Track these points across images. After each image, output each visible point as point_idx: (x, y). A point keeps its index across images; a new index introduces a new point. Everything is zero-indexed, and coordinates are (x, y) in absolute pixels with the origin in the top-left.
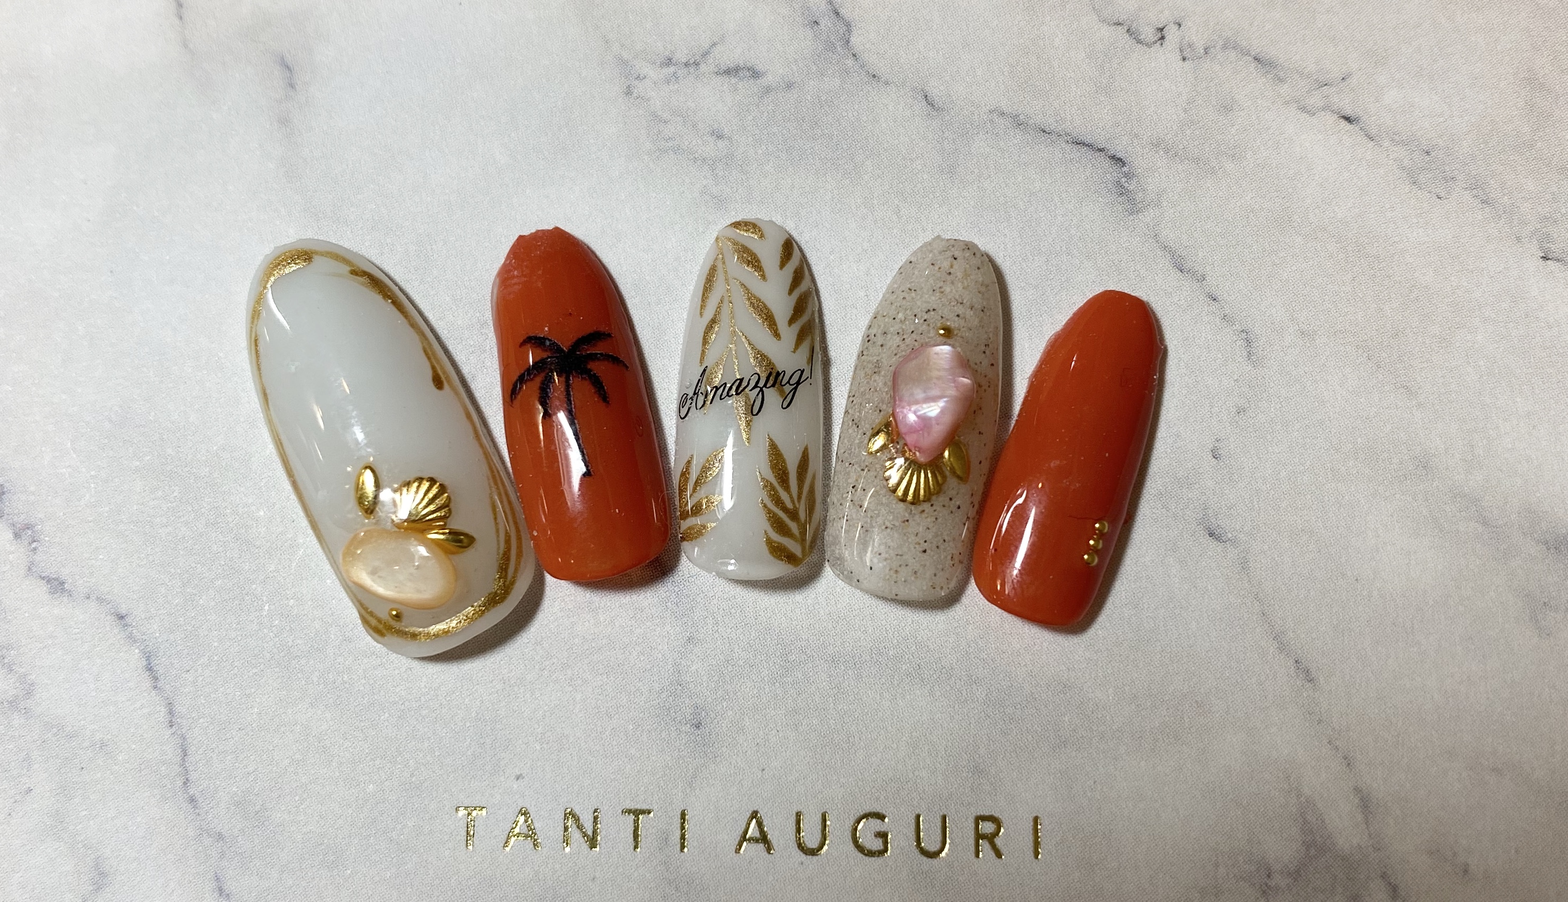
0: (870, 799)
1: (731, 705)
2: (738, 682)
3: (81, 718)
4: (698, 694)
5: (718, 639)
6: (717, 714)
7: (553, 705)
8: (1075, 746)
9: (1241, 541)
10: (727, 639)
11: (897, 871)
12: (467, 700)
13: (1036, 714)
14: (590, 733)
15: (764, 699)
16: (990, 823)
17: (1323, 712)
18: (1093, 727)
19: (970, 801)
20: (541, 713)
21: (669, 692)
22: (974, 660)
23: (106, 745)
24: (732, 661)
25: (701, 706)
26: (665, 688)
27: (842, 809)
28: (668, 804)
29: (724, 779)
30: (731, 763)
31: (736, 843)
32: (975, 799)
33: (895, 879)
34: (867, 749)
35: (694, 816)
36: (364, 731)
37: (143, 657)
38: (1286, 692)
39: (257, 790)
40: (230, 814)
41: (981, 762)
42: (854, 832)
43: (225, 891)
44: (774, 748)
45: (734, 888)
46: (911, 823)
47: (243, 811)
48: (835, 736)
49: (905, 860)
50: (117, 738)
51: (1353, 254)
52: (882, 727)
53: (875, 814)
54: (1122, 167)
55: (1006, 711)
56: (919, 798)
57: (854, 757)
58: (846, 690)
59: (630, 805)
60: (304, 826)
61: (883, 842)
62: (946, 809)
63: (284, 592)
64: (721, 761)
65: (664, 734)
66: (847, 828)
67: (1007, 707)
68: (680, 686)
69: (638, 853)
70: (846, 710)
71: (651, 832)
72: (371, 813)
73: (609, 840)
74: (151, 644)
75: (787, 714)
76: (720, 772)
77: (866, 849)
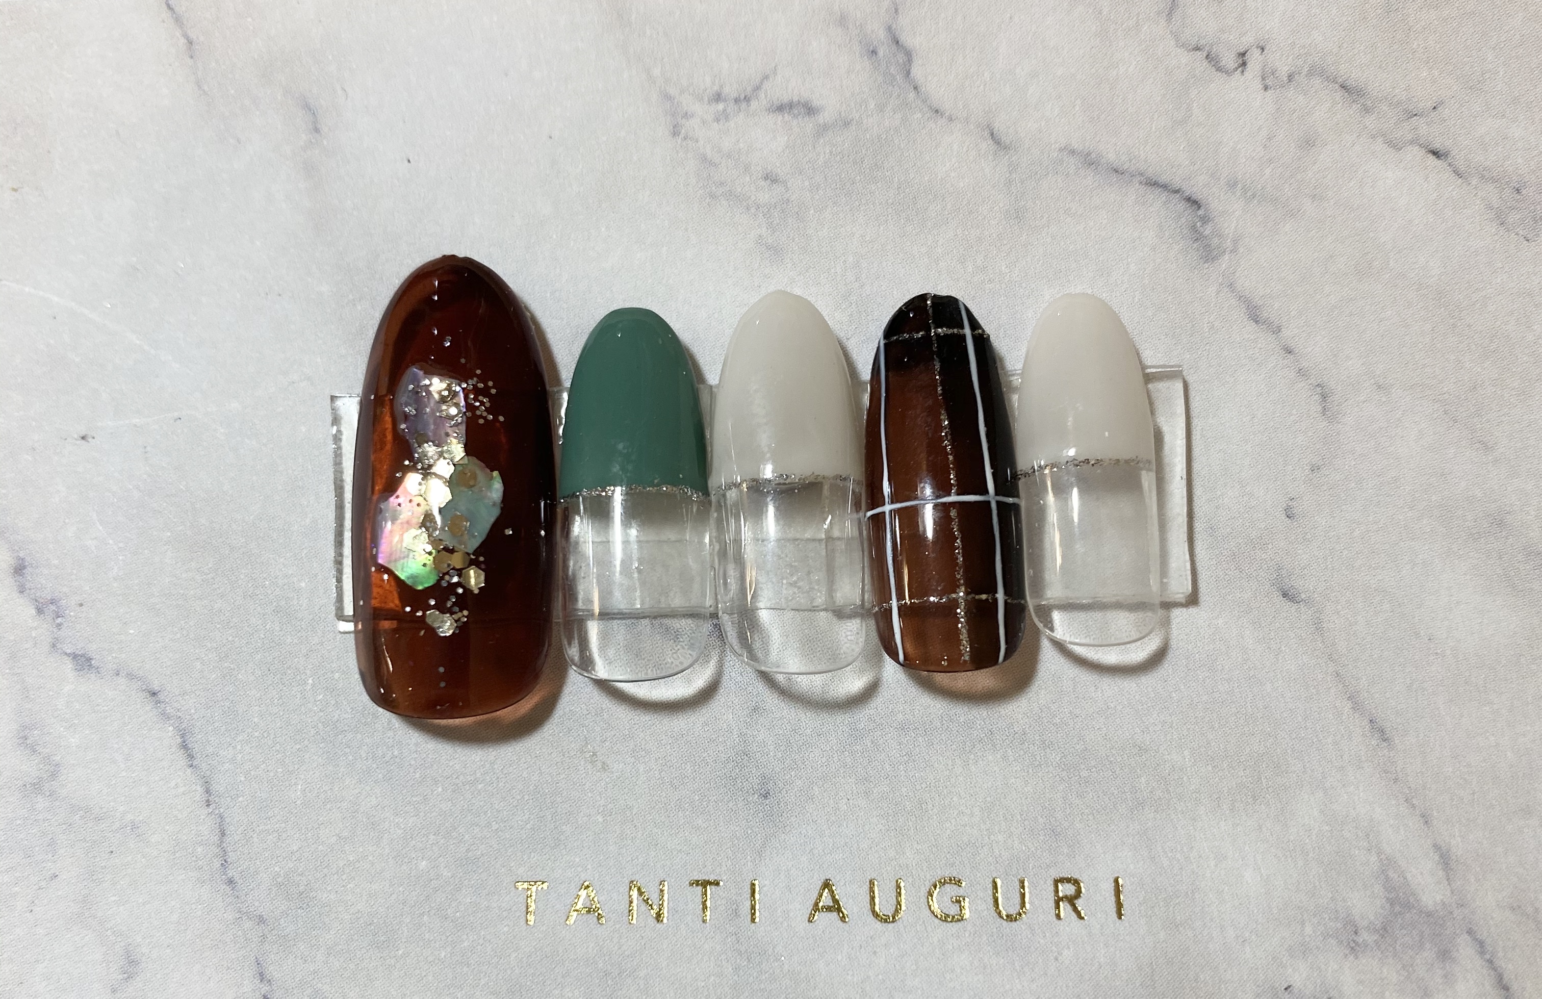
0: (946, 864)
1: (800, 774)
2: (805, 752)
3: (110, 799)
4: (765, 763)
5: (785, 708)
6: (786, 784)
7: (615, 777)
8: (1153, 808)
9: (1315, 602)
10: (793, 708)
11: (976, 935)
12: (524, 773)
13: (1112, 777)
14: (655, 805)
15: (834, 767)
16: (1070, 884)
17: (1399, 771)
18: (1170, 789)
19: (1048, 864)
20: (602, 784)
21: (735, 762)
22: (1047, 725)
23: (138, 827)
24: (799, 730)
25: (769, 776)
26: (731, 758)
27: (917, 875)
28: (737, 874)
29: (795, 849)
30: (800, 832)
31: (809, 912)
32: (1054, 862)
33: (974, 944)
34: (941, 815)
35: (764, 886)
36: (416, 806)
37: (177, 735)
38: (1361, 752)
39: (301, 870)
40: (272, 896)
41: (1058, 826)
42: (930, 898)
43: (266, 977)
44: (845, 816)
45: (808, 958)
46: (988, 887)
47: (286, 892)
48: (908, 803)
49: (983, 925)
50: (149, 820)
51: (1434, 302)
52: (955, 794)
53: (950, 880)
54: (1198, 210)
55: (1081, 774)
56: (995, 862)
57: (927, 824)
58: (917, 757)
59: (697, 876)
60: (352, 906)
61: (960, 907)
62: (1023, 873)
63: (329, 666)
64: (790, 830)
65: (731, 804)
66: (923, 894)
67: (1082, 771)
68: (747, 756)
69: (707, 925)
70: (917, 777)
71: (720, 903)
72: (424, 891)
73: (677, 912)
74: (185, 721)
75: (856, 782)
76: (790, 841)
77: (943, 915)
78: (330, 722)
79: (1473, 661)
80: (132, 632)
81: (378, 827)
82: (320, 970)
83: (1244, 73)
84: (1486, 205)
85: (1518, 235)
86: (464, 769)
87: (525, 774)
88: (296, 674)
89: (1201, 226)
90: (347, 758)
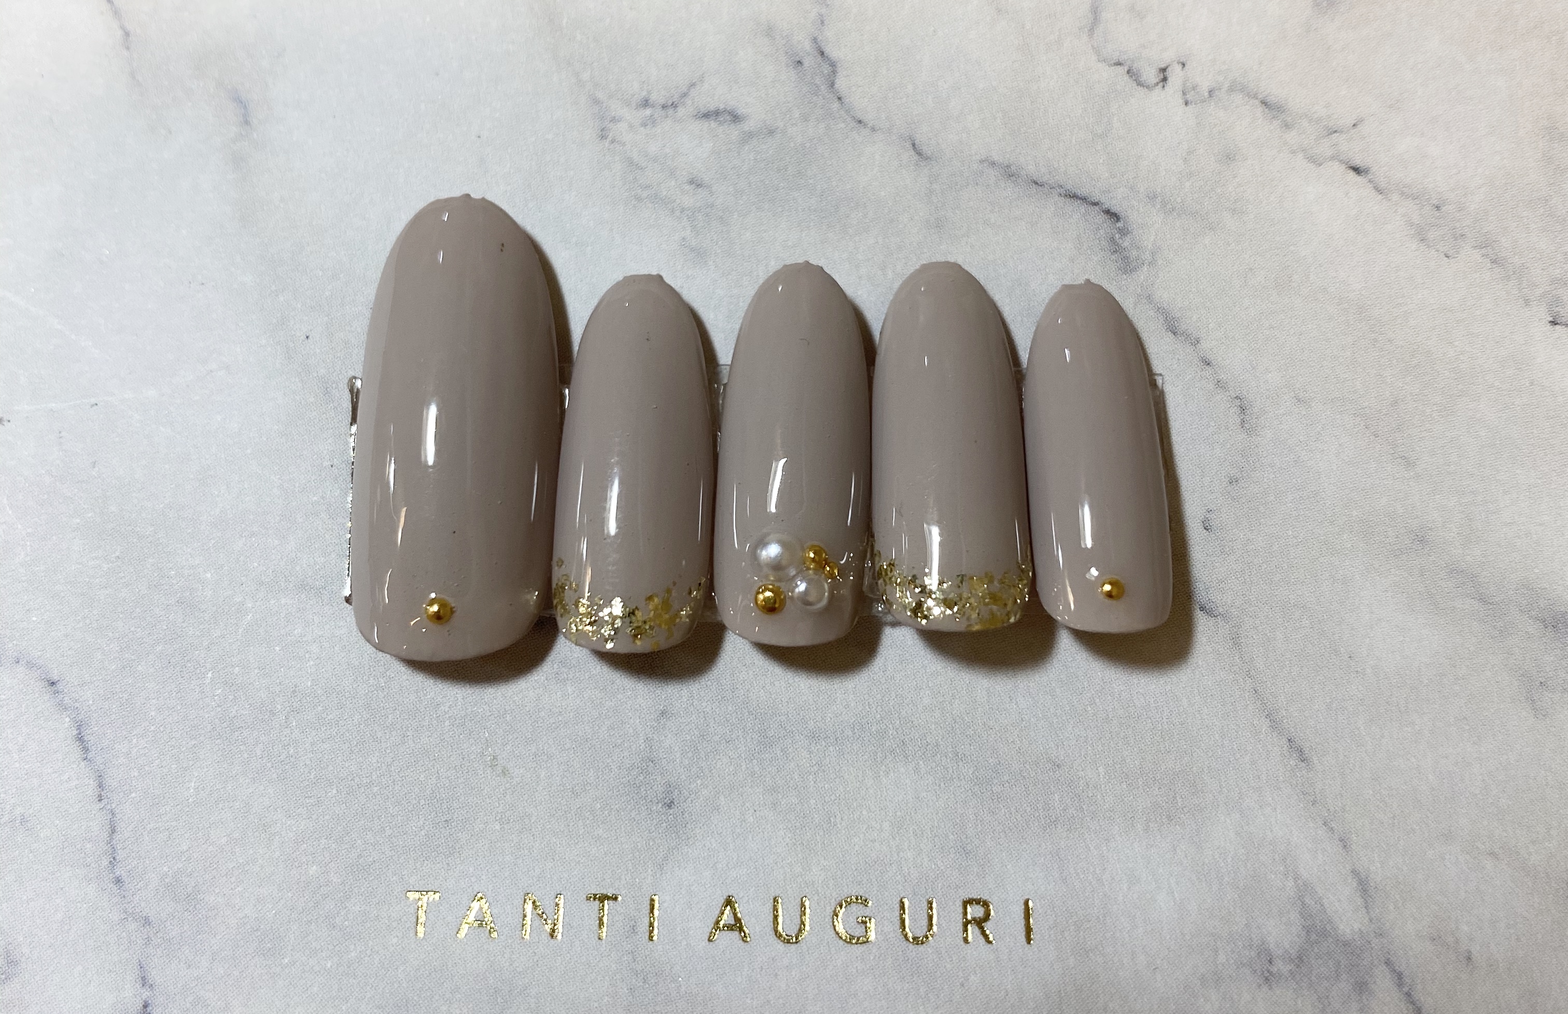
0: (853, 882)
1: (706, 782)
2: (712, 759)
4: (671, 771)
5: (693, 712)
6: (691, 793)
7: (515, 782)
8: (1066, 826)
9: (1233, 616)
10: (702, 713)
11: (881, 958)
12: (422, 776)
13: (1025, 792)
14: (554, 812)
15: (741, 776)
16: (979, 906)
17: (1317, 793)
18: (1084, 807)
19: (957, 884)
21: (640, 769)
22: (960, 736)
23: (27, 821)
24: (707, 736)
25: (674, 784)
26: (636, 764)
27: (823, 894)
28: (637, 887)
29: (698, 863)
30: (704, 845)
31: (710, 931)
32: (963, 882)
33: (879, 967)
34: (850, 830)
35: (664, 902)
36: (310, 808)
37: (74, 726)
38: (1279, 772)
39: (189, 870)
40: (159, 897)
41: (969, 843)
42: (835, 917)
43: (148, 981)
44: (751, 828)
45: (707, 980)
46: (895, 907)
47: (173, 893)
48: (816, 816)
49: (889, 947)
50: (39, 813)
51: (1355, 316)
52: (864, 807)
53: (857, 899)
54: (1117, 222)
55: (993, 789)
56: (904, 881)
57: (835, 838)
58: (827, 767)
59: (595, 890)
60: (240, 911)
61: (866, 928)
62: (932, 892)
63: (230, 659)
64: (694, 843)
65: (633, 814)
66: (828, 914)
67: (995, 786)
68: (652, 762)
69: (603, 942)
70: (827, 789)
71: (617, 919)
72: (313, 897)
73: (572, 927)
74: (83, 712)
75: (764, 792)
76: (693, 854)
77: (848, 936)
78: (227, 718)
79: (1395, 681)
80: (34, 619)
81: (269, 829)
82: (204, 976)
83: (1165, 88)
84: (1406, 221)
85: (1438, 251)
86: (360, 771)
87: (422, 778)
88: (196, 667)
89: (1119, 238)
90: (242, 756)
